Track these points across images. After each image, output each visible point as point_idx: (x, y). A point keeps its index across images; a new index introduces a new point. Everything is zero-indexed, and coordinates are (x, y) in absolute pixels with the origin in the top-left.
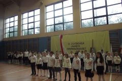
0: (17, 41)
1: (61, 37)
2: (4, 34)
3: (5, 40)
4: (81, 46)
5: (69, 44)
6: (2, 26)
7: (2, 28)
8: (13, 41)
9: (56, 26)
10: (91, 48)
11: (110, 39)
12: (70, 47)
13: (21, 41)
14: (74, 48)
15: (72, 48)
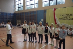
0: (23, 13)
1: (55, 10)
2: (15, 8)
3: (16, 13)
5: (61, 15)
6: (14, 4)
7: (14, 5)
8: (21, 13)
12: (61, 17)
13: (25, 13)
14: (64, 18)
15: (63, 18)
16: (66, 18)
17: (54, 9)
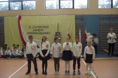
1: (20, 18)
4: (45, 30)
5: (30, 27)
9: (11, 3)
10: (56, 33)
11: (76, 24)
12: (31, 30)
14: (36, 32)
15: (34, 32)
16: (38, 32)
17: (18, 17)
